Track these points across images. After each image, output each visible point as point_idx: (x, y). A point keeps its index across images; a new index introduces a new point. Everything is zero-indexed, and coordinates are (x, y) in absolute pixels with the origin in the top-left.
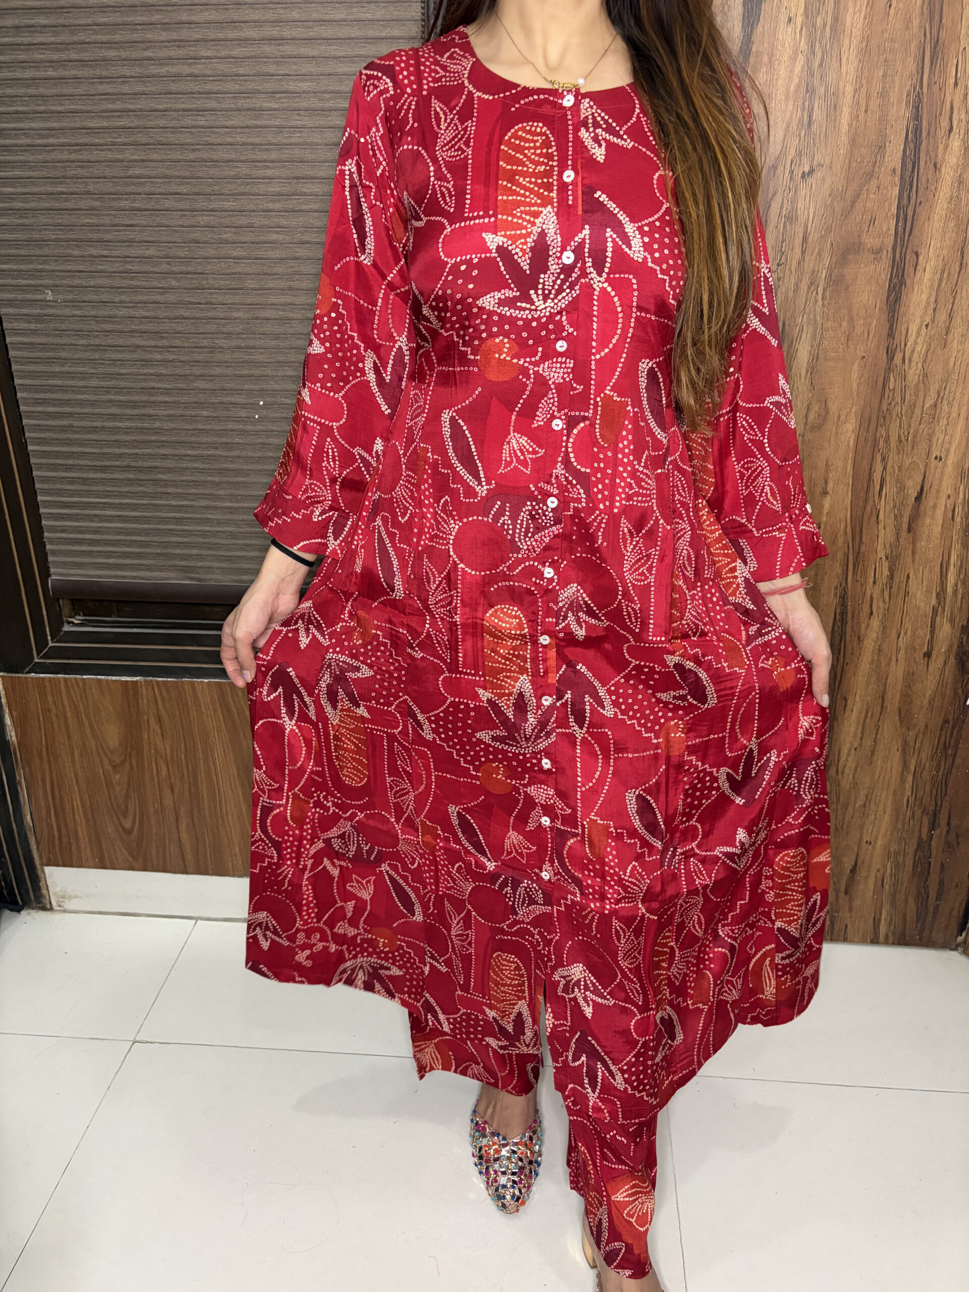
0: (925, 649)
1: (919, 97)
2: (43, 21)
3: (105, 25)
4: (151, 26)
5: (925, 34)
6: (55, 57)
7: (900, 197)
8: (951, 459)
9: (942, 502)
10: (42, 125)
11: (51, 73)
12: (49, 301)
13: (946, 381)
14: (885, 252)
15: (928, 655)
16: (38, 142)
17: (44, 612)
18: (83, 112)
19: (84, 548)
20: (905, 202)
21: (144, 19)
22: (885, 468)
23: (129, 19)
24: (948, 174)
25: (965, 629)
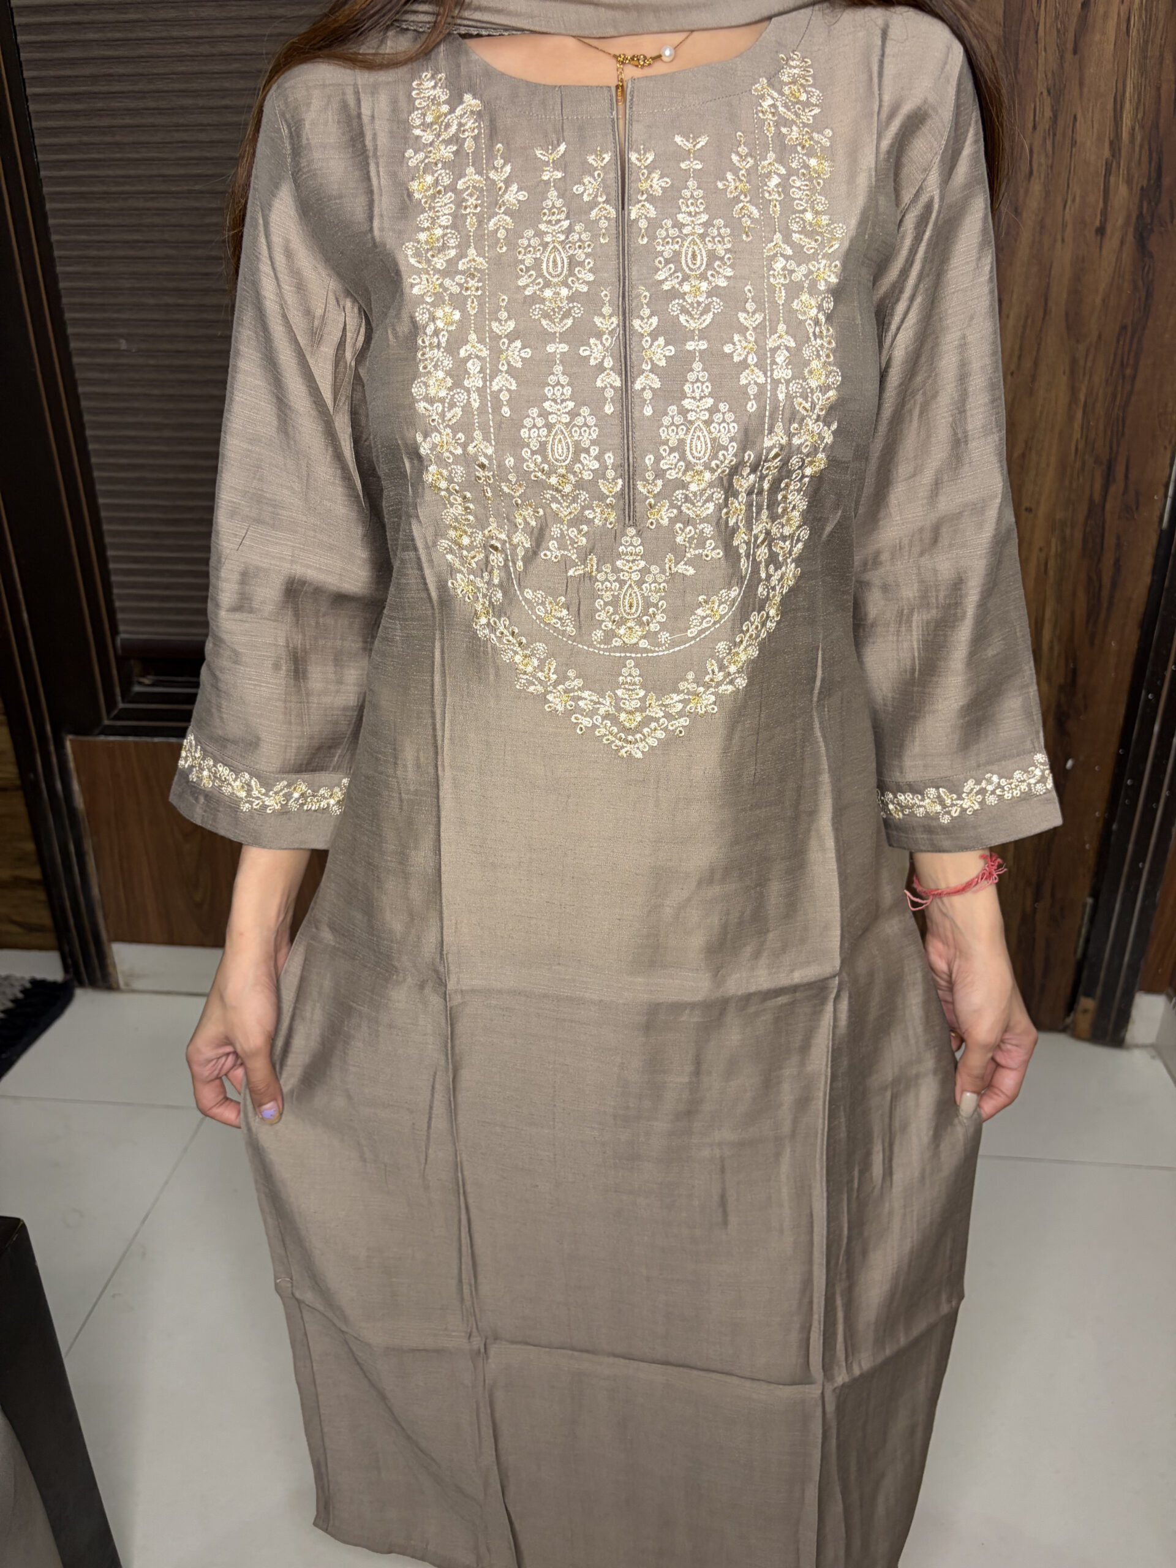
2: (121, 70)
3: (183, 73)
6: (133, 104)
8: (1043, 510)
9: (1034, 555)
10: (119, 172)
11: (128, 121)
12: (124, 350)
16: (114, 189)
17: (115, 672)
18: (160, 159)
19: (155, 604)
24: (1029, 218)
25: (1061, 688)
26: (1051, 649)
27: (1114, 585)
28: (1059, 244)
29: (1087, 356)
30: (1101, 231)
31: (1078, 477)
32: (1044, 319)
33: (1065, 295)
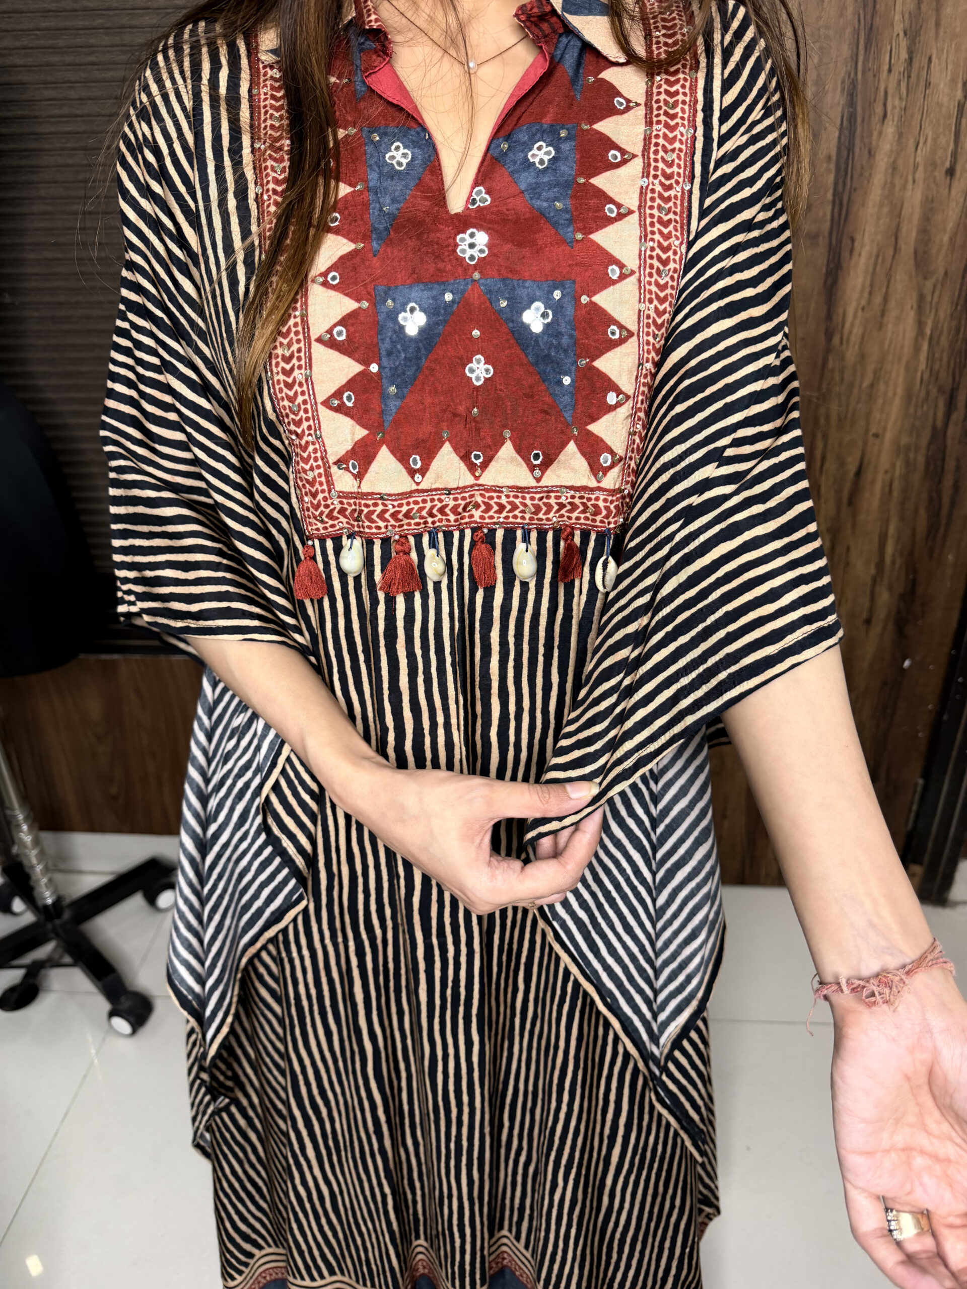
0: (865, 616)
1: (854, 83)
3: (48, 29)
4: (93, 31)
5: (859, 21)
7: (836, 184)
8: (889, 436)
9: (880, 478)
13: (882, 361)
14: (821, 239)
15: (868, 622)
20: (840, 188)
21: (87, 23)
22: (825, 446)
23: (69, 24)
24: (882, 162)
25: (902, 597)
26: (893, 562)
27: (953, 504)
28: (910, 185)
29: (933, 293)
30: (951, 172)
31: (922, 406)
32: (894, 257)
33: (914, 234)
